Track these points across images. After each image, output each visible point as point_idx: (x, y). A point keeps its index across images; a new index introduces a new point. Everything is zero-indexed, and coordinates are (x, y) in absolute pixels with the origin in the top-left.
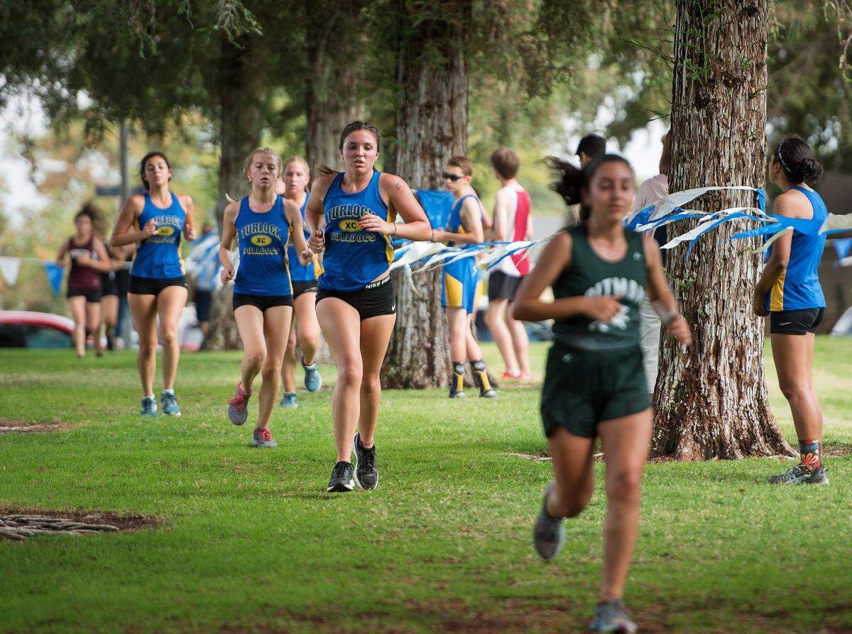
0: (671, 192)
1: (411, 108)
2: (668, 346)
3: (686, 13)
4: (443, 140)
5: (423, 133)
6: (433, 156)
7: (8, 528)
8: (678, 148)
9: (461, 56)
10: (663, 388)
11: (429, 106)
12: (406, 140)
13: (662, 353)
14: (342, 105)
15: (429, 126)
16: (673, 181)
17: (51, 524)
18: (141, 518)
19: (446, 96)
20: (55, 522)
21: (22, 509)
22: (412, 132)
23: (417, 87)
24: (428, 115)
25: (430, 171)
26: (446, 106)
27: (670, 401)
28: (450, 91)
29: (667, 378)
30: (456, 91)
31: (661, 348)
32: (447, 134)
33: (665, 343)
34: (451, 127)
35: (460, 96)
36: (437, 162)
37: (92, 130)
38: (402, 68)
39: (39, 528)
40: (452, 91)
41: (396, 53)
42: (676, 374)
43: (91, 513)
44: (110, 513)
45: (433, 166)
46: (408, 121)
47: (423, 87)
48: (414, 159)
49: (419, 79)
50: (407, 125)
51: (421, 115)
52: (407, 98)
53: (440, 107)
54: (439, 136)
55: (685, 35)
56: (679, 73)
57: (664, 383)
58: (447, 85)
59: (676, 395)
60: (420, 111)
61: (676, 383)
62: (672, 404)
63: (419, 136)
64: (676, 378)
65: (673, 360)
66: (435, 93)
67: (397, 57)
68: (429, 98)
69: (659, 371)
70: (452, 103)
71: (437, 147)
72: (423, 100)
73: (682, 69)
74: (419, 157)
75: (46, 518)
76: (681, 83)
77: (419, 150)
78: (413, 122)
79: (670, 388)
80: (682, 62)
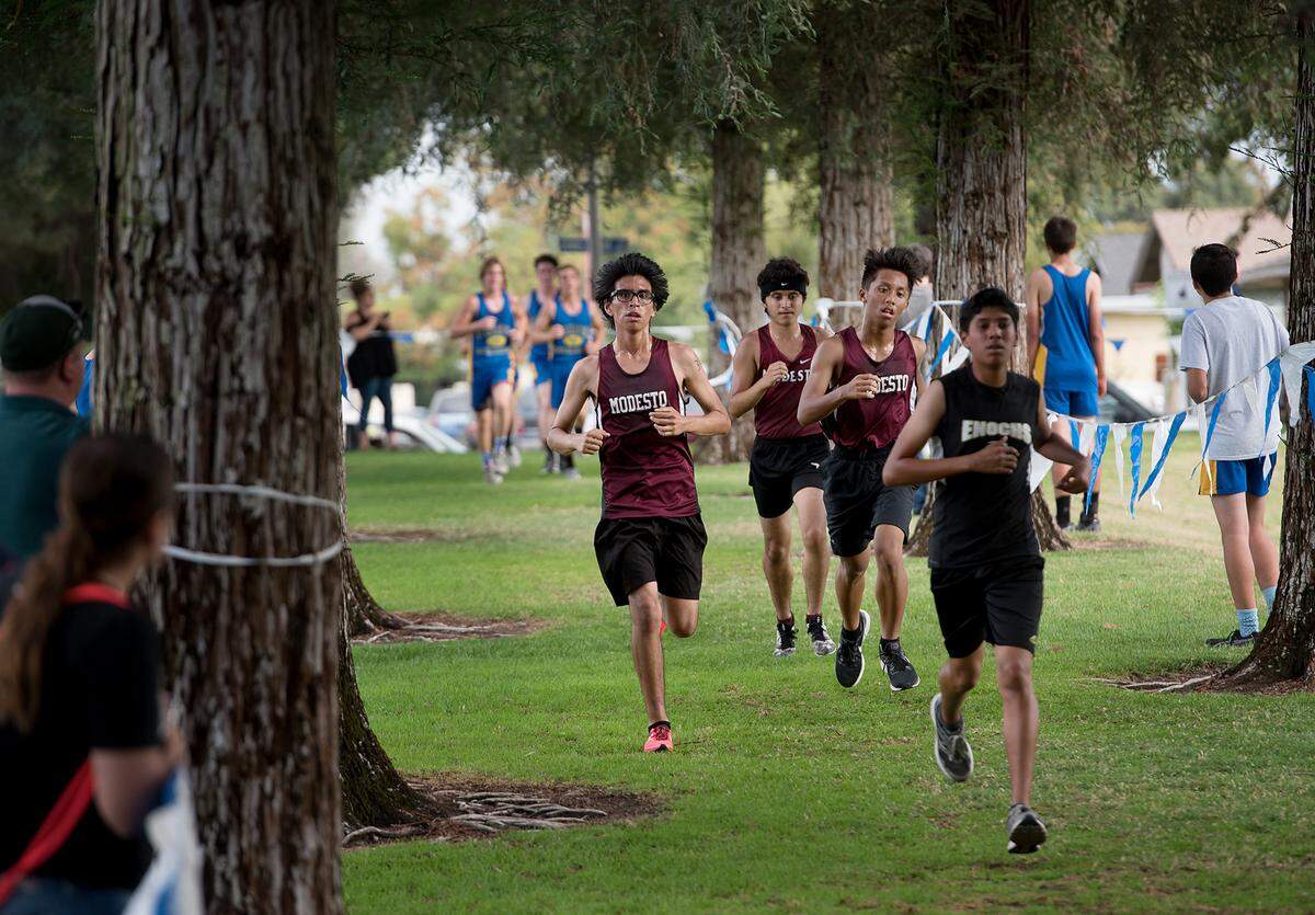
0: (1293, 342)
1: (954, 197)
2: (1292, 539)
3: (1310, 116)
4: (995, 236)
5: (969, 229)
6: (982, 258)
7: (474, 816)
8: (1302, 285)
9: (1017, 130)
10: (1286, 593)
11: (976, 194)
12: (949, 239)
13: (1285, 548)
14: (864, 168)
15: (977, 221)
16: (1294, 329)
17: (525, 807)
18: (633, 796)
19: (998, 181)
20: (529, 803)
21: (489, 782)
22: (956, 228)
23: (961, 171)
24: (976, 206)
25: (979, 276)
26: (998, 194)
27: (1296, 610)
28: (1003, 176)
29: (1292, 580)
30: (1011, 174)
31: (1283, 542)
32: (1000, 228)
33: (1288, 535)
34: (1004, 221)
35: (1016, 180)
36: (989, 266)
37: (557, 206)
38: (942, 148)
39: (509, 815)
40: (1006, 175)
41: (935, 129)
42: (1303, 575)
43: (572, 788)
44: (595, 788)
45: (984, 269)
46: (949, 214)
47: (969, 171)
48: (959, 262)
49: (964, 160)
50: (949, 219)
51: (967, 206)
52: (948, 185)
53: (992, 195)
54: (990, 232)
55: (1308, 142)
56: (1300, 191)
57: (1288, 587)
58: (999, 168)
59: (1303, 602)
60: (966, 202)
61: (1303, 586)
62: (1299, 613)
63: (965, 232)
64: (1302, 580)
65: (1299, 557)
66: (985, 178)
67: (937, 134)
68: (977, 185)
69: (1282, 571)
70: (1005, 190)
71: (988, 246)
72: (969, 188)
73: (1305, 187)
74: (965, 259)
75: (519, 797)
76: (1303, 204)
77: (964, 251)
78: (957, 215)
79: (1295, 593)
80: (1305, 176)
